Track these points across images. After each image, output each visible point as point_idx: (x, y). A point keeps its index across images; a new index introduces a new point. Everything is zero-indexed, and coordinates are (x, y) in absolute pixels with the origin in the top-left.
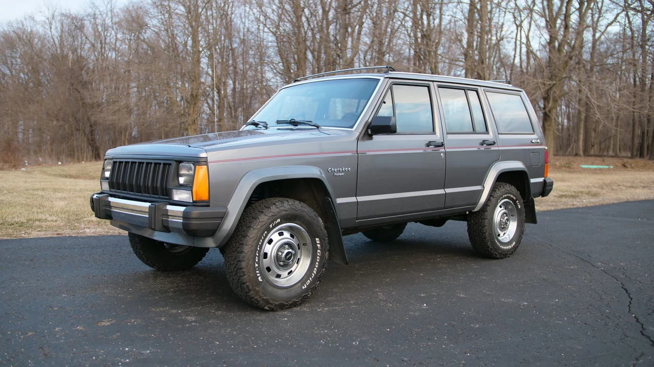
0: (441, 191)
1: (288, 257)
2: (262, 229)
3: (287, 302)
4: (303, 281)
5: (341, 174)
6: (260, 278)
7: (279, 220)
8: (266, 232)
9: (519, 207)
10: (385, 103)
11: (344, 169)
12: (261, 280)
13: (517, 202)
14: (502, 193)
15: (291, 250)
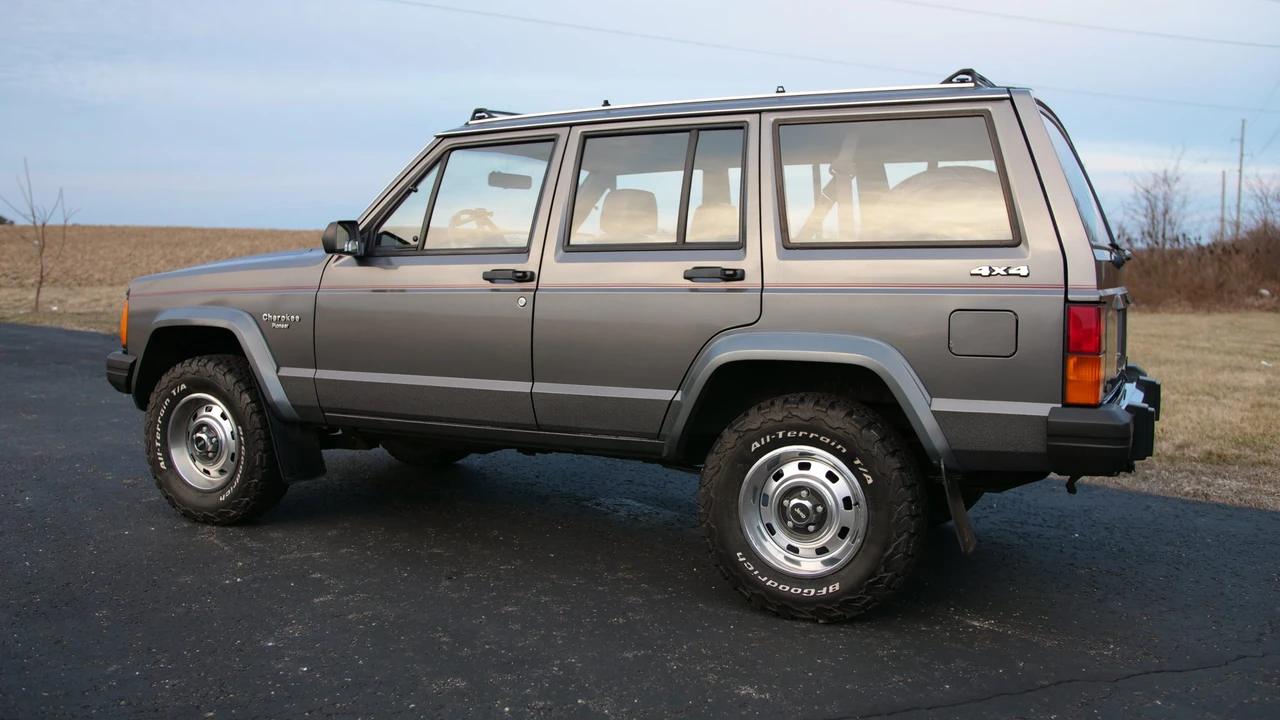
0: (523, 387)
1: (200, 444)
2: (162, 393)
3: (196, 512)
4: (223, 488)
5: (282, 326)
6: (162, 463)
7: (183, 386)
8: (168, 400)
9: (870, 481)
10: (416, 191)
11: (288, 318)
12: (164, 468)
13: (858, 462)
14: (771, 424)
15: (204, 436)
